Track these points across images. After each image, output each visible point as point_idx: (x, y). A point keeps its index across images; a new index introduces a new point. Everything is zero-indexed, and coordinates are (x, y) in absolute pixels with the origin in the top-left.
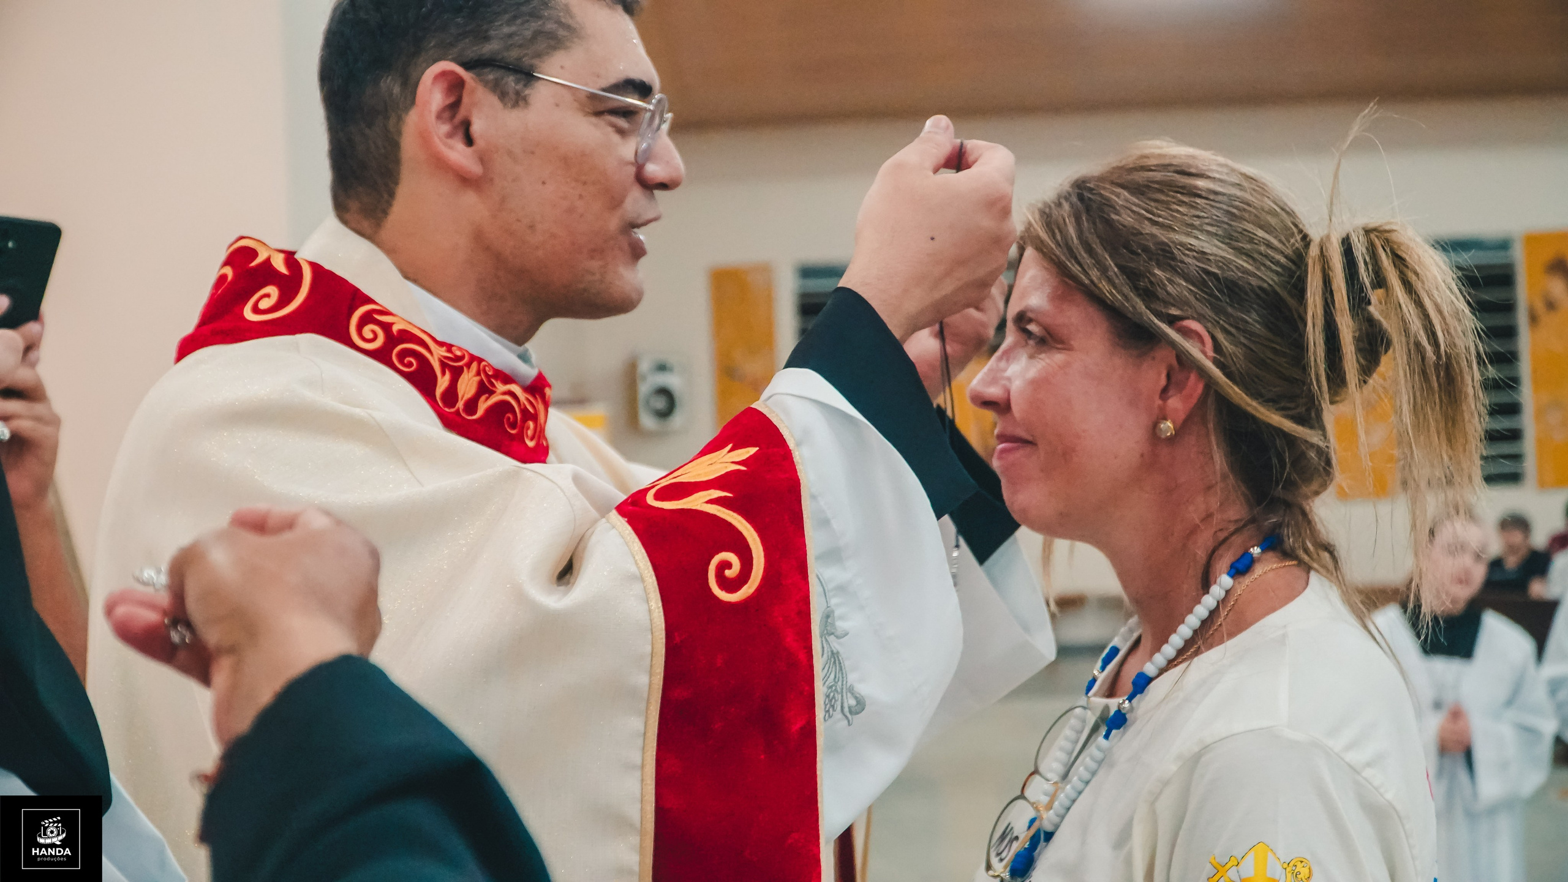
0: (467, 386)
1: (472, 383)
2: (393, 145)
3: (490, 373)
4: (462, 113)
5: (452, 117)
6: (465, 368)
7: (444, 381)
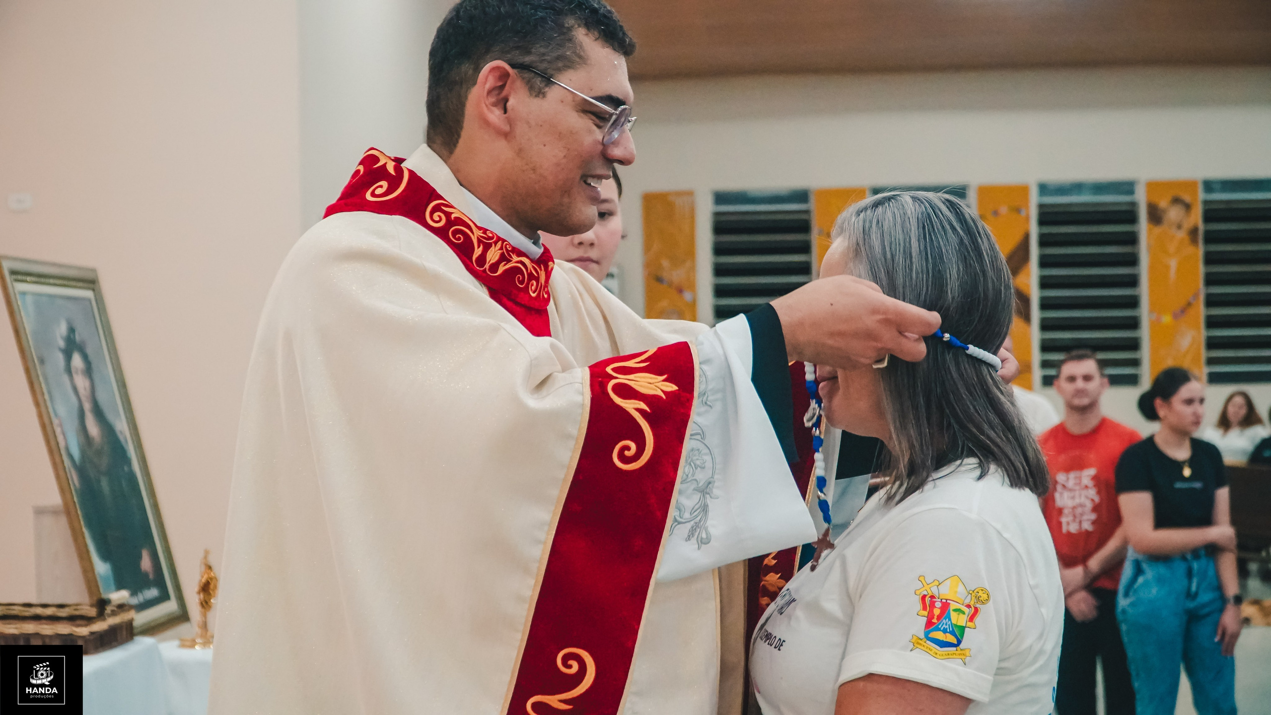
0: (493, 255)
1: (497, 254)
2: (462, 106)
3: (509, 249)
4: (504, 93)
5: (499, 94)
6: (493, 244)
7: (479, 251)
